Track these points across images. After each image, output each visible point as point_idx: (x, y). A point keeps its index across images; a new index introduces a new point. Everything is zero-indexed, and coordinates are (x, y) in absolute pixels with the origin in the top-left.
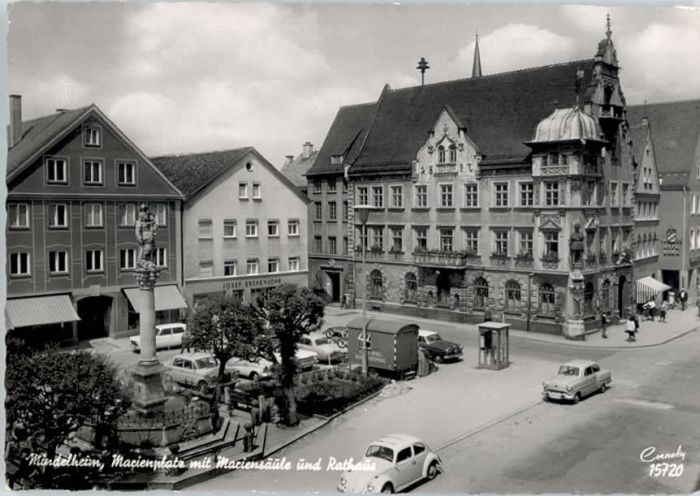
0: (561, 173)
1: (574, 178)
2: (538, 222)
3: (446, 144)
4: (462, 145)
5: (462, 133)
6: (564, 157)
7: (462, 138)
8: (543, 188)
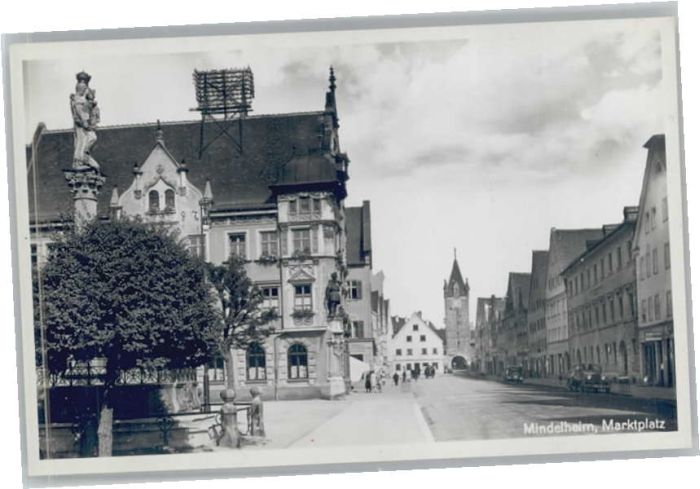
0: (314, 218)
1: (326, 223)
2: (287, 274)
3: (161, 188)
4: (182, 189)
5: (183, 174)
6: (317, 201)
7: (182, 180)
8: (290, 235)
